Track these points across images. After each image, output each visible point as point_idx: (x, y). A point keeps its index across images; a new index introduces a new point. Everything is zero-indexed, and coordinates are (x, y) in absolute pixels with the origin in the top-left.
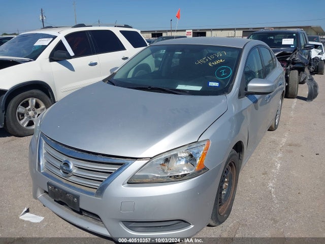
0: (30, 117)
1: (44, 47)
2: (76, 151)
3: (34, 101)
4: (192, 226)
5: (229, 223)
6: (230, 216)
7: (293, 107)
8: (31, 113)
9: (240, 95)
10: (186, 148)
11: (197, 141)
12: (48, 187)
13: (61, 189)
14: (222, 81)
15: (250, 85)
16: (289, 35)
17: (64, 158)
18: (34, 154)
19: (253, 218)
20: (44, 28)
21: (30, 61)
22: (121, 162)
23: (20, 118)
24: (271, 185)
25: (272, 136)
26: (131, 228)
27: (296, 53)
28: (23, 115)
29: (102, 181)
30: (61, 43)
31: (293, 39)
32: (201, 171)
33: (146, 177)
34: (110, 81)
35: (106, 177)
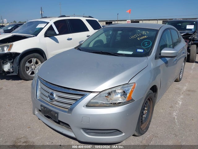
0: (32, 69)
1: (42, 29)
2: (58, 87)
3: (35, 60)
4: (124, 134)
5: (147, 135)
6: (148, 131)
7: (192, 68)
8: (33, 67)
9: (156, 58)
10: (121, 87)
11: (128, 83)
12: (41, 107)
13: (48, 109)
14: (145, 49)
15: (163, 51)
16: (191, 23)
17: (51, 91)
18: (34, 88)
19: (162, 133)
20: (42, 18)
21: (34, 36)
22: (83, 94)
23: (27, 69)
24: (175, 114)
25: (177, 85)
26: (87, 133)
27: (195, 34)
28: (28, 68)
29: (71, 104)
30: (51, 26)
31: (193, 26)
32: (129, 101)
33: (97, 103)
34: (79, 48)
35: (74, 102)
